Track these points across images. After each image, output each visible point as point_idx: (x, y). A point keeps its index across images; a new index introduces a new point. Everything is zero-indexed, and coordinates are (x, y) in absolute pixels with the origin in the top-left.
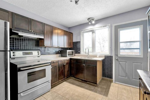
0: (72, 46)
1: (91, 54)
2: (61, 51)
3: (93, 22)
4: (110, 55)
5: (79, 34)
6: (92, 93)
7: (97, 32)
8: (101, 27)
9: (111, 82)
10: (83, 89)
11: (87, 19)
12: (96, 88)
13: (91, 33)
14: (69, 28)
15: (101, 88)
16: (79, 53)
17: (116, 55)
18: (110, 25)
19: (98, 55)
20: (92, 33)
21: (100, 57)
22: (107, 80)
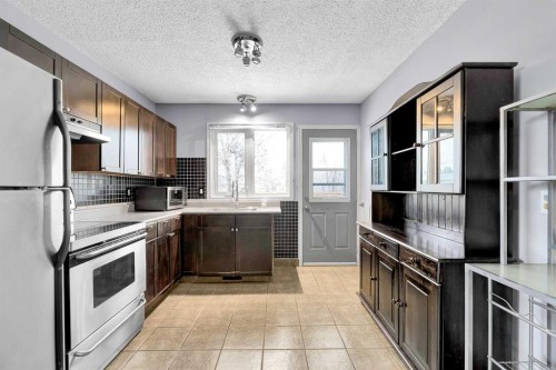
0: (175, 173)
1: (242, 197)
2: (134, 190)
3: (253, 109)
4: (292, 200)
5: (203, 135)
6: (269, 296)
7: (257, 135)
8: (272, 125)
9: (295, 265)
10: (242, 296)
11: (236, 96)
12: (270, 285)
13: (242, 136)
14: (159, 105)
15: (281, 282)
16: (203, 196)
17: (306, 199)
18: (292, 124)
19: (265, 200)
20: (246, 137)
21: (270, 204)
22: (286, 265)
